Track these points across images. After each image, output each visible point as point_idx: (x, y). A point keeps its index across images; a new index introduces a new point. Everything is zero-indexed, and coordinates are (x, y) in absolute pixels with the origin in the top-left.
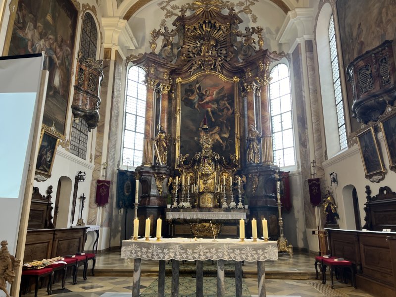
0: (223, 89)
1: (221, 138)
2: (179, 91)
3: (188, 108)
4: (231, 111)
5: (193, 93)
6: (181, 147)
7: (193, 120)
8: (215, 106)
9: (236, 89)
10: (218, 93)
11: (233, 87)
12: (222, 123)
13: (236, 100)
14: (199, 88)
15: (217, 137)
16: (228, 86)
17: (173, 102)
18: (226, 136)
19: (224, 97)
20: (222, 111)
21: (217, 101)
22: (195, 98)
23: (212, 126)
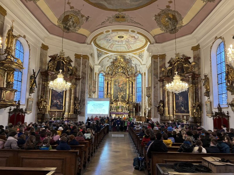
0: (124, 81)
1: (124, 94)
2: (113, 82)
3: (115, 86)
4: (126, 87)
5: (116, 82)
6: (113, 96)
7: (116, 90)
8: (122, 86)
9: (127, 82)
10: (123, 83)
11: (127, 81)
12: (124, 90)
13: (127, 85)
14: (118, 81)
15: (122, 94)
16: (125, 81)
17: (111, 85)
18: (125, 94)
19: (124, 83)
20: (124, 87)
21: (122, 85)
22: (117, 84)
23: (121, 91)
